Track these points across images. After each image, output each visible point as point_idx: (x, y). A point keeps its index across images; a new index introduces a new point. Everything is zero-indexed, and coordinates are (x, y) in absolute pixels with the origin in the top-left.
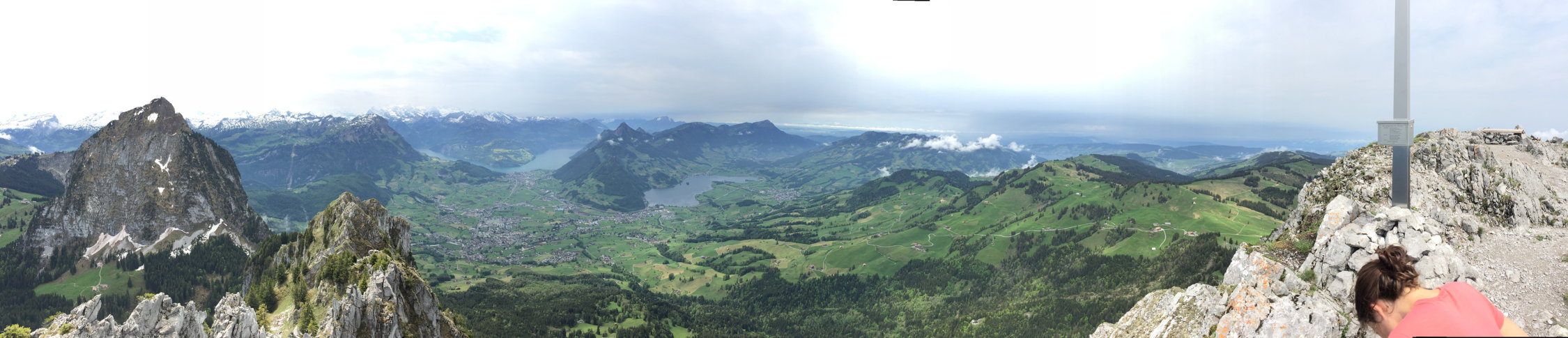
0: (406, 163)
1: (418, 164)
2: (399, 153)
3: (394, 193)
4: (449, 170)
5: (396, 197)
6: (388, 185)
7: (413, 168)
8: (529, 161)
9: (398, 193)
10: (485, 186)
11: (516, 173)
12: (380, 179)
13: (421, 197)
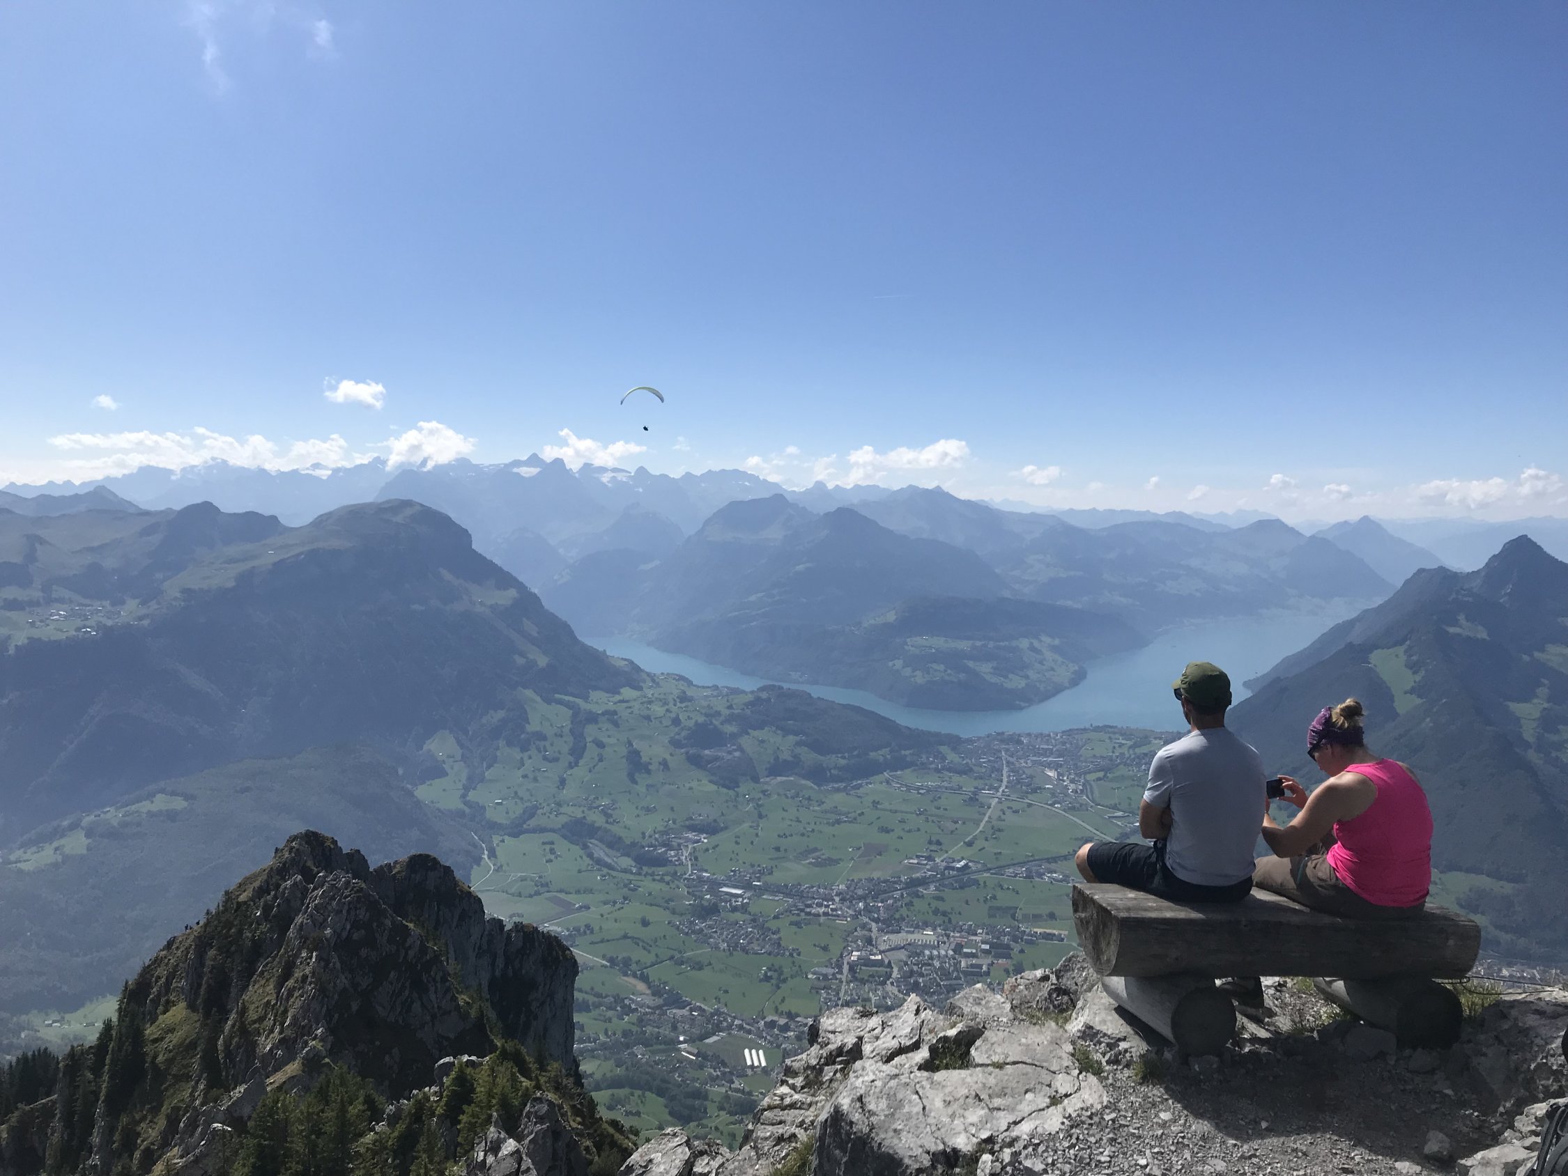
0: (548, 701)
1: (599, 701)
2: (520, 661)
3: (494, 827)
4: (730, 729)
5: (508, 847)
6: (472, 796)
7: (582, 720)
8: (1058, 690)
9: (516, 830)
10: (874, 787)
11: (1002, 737)
12: (436, 771)
13: (614, 843)
